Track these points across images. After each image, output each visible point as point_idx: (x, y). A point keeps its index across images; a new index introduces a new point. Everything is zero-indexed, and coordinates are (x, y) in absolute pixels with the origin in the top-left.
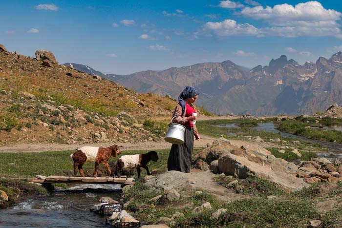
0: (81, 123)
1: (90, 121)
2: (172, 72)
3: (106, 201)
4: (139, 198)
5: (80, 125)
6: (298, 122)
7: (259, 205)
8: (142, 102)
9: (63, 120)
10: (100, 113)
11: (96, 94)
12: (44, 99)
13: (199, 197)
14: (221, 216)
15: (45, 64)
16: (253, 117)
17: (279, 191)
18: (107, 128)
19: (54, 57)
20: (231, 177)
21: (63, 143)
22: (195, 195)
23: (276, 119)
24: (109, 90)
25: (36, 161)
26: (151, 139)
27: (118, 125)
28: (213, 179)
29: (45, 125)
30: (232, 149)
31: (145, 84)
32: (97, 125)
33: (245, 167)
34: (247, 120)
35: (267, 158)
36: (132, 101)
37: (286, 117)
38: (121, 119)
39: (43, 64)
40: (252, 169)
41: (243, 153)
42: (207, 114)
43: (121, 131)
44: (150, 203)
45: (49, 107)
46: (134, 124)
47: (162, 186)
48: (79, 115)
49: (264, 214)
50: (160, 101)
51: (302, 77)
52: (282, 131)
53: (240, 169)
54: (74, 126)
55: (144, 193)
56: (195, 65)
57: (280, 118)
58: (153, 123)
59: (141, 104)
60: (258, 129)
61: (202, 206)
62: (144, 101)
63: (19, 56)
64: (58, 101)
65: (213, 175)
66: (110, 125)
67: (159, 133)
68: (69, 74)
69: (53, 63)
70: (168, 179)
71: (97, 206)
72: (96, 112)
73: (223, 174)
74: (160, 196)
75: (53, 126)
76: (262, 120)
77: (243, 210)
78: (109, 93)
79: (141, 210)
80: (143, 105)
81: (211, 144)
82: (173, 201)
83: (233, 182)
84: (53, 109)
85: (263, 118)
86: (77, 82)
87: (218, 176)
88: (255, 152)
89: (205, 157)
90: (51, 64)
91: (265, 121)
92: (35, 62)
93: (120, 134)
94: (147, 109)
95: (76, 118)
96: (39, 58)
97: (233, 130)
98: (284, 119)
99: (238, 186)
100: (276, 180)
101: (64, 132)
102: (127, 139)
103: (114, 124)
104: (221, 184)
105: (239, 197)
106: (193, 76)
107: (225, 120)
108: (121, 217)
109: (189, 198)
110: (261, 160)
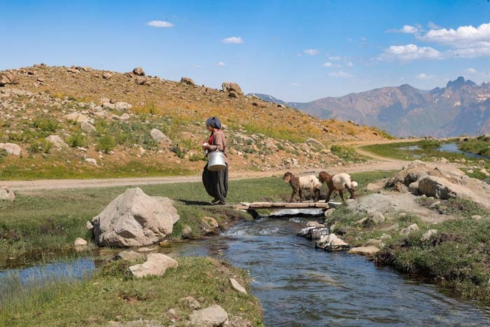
0: (273, 151)
1: (281, 148)
2: (351, 98)
3: (313, 225)
4: (344, 221)
5: (272, 153)
6: (482, 143)
7: (469, 225)
8: (326, 128)
9: (256, 148)
10: (289, 141)
11: (281, 122)
12: (236, 129)
13: (403, 219)
14: (432, 237)
15: (231, 96)
16: (435, 139)
17: (482, 210)
18: (298, 154)
19: (239, 89)
20: (433, 198)
21: (257, 170)
22: (399, 217)
23: (458, 139)
24: (294, 118)
25: (237, 188)
26: (340, 164)
27: (308, 151)
28: (414, 200)
29: (240, 153)
30: (427, 171)
31: (325, 110)
32: (288, 152)
33: (446, 187)
34: (429, 142)
35: (462, 178)
36: (317, 127)
37: (468, 137)
38: (309, 145)
39: (229, 96)
40: (454, 190)
41: (438, 174)
42: (389, 138)
43: (311, 157)
44: (355, 226)
45: (242, 137)
46: (323, 150)
47: (366, 209)
48: (271, 143)
49: (476, 234)
50: (343, 126)
51: (479, 97)
52: (465, 151)
53: (441, 190)
54: (267, 154)
55: (348, 216)
56: (373, 90)
57: (462, 139)
58: (340, 148)
59: (325, 130)
60: (441, 150)
61: (409, 228)
62: (327, 127)
63: (207, 89)
64: (249, 130)
65: (415, 197)
66: (300, 152)
67: (347, 157)
68: (255, 104)
69: (239, 94)
70: (371, 201)
71: (304, 231)
72: (285, 139)
73: (424, 195)
74: (365, 219)
75: (247, 154)
76: (445, 141)
77: (454, 230)
78: (294, 121)
79: (348, 233)
80: (327, 131)
81: (406, 167)
82: (378, 223)
83: (436, 203)
84: (246, 138)
85: (446, 140)
86: (263, 111)
87: (419, 197)
88: (448, 173)
89: (403, 179)
90: (237, 95)
91: (447, 142)
92: (222, 93)
93: (310, 161)
94: (331, 134)
95: (268, 145)
96: (225, 90)
97: (416, 152)
98: (466, 140)
99: (441, 207)
100: (477, 200)
101: (257, 160)
102: (317, 164)
103: (304, 151)
104: (423, 205)
105: (442, 218)
106: (371, 100)
107: (408, 143)
108: (331, 241)
109: (393, 220)
110: (456, 180)
